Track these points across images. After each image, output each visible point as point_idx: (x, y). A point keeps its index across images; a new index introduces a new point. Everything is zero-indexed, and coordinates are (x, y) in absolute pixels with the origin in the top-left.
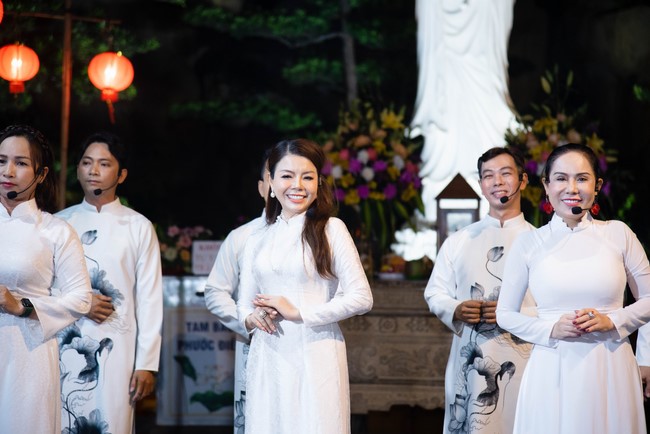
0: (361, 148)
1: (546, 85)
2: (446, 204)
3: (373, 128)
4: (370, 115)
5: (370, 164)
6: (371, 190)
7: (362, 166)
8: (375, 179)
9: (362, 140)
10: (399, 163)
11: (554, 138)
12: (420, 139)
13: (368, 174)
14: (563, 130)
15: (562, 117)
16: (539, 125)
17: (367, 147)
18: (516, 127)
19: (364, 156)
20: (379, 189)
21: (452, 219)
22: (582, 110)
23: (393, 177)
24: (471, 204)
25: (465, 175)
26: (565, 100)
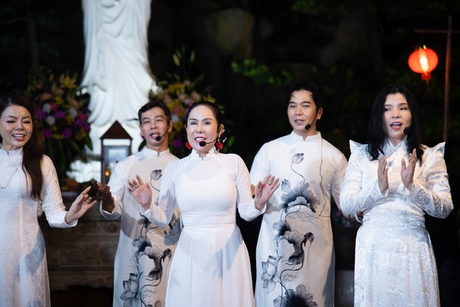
0: (45, 102)
1: (176, 60)
2: (107, 142)
3: (54, 88)
4: (51, 78)
5: (52, 113)
6: (53, 132)
7: (46, 115)
8: (56, 124)
9: (46, 96)
10: (73, 113)
11: (182, 97)
12: (87, 96)
13: (51, 120)
14: (188, 92)
15: (187, 83)
16: (172, 88)
17: (50, 101)
18: (155, 89)
19: (47, 108)
20: (59, 132)
21: (112, 153)
22: (201, 78)
23: (70, 123)
24: (126, 142)
25: (121, 121)
26: (189, 71)
